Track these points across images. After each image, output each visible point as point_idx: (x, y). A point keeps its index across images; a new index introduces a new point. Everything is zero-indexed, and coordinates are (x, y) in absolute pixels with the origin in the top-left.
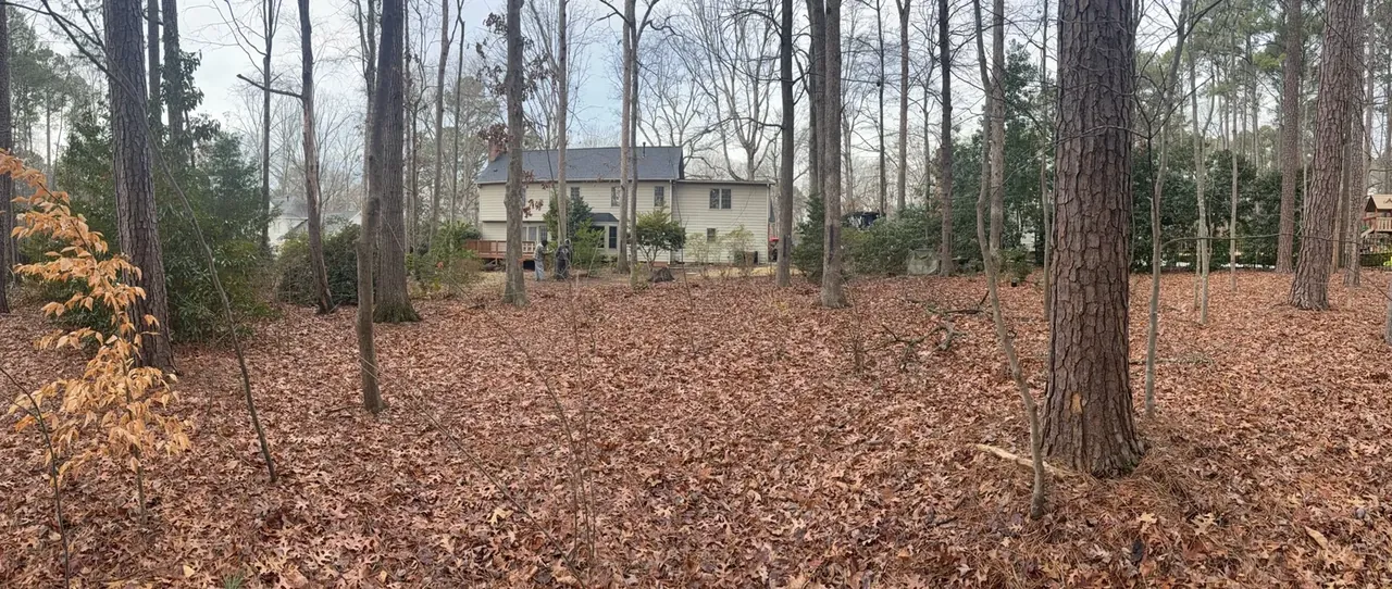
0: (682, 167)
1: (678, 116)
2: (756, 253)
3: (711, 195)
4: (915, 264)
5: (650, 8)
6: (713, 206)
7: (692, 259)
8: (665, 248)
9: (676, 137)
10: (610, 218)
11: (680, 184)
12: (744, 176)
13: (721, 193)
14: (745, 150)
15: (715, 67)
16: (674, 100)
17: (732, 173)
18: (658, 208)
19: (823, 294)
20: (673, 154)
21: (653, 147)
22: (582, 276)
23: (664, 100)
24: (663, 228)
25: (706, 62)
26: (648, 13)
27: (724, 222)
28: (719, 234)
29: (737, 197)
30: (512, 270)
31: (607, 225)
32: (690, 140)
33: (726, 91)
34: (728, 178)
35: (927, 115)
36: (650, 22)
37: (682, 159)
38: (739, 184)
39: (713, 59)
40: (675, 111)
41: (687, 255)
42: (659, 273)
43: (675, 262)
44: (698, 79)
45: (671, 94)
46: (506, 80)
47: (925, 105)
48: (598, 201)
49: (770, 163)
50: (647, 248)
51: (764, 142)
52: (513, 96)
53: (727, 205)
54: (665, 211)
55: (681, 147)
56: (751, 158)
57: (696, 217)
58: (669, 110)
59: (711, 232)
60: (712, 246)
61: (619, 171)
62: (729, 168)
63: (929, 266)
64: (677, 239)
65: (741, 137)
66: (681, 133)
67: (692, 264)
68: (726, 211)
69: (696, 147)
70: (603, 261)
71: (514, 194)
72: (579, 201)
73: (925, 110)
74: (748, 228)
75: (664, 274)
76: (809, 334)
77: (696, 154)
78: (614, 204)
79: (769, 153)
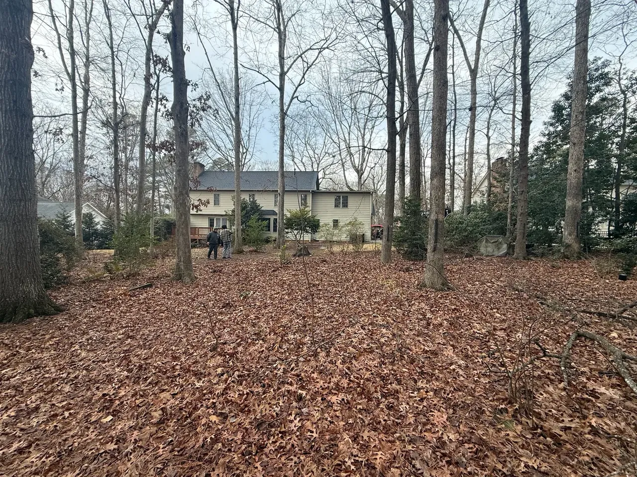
0: (318, 184)
1: (316, 156)
2: (364, 234)
3: (336, 199)
4: (487, 247)
5: (297, 89)
6: (336, 206)
7: (323, 239)
8: (307, 232)
9: (315, 166)
10: (274, 213)
11: (317, 193)
12: (356, 189)
13: (342, 198)
14: (356, 174)
15: (339, 127)
16: (314, 147)
17: (348, 187)
18: (302, 207)
19: (427, 276)
20: (313, 175)
21: (301, 172)
22: (251, 252)
23: (308, 146)
24: (305, 220)
25: (333, 125)
26: (295, 92)
27: (344, 216)
28: (341, 224)
29: (352, 201)
30: (181, 253)
31: (272, 218)
32: (323, 169)
33: (345, 141)
34: (346, 189)
35: (489, 138)
36: (297, 97)
37: (318, 180)
38: (352, 193)
39: (337, 123)
40: (314, 153)
41: (320, 236)
42: (300, 250)
43: (314, 241)
44: (329, 135)
45: (312, 143)
46: (172, 108)
47: (488, 132)
48: (266, 203)
49: (371, 181)
50: (296, 232)
51: (368, 169)
52: (178, 120)
53: (345, 205)
54: (306, 209)
55: (318, 172)
56: (360, 178)
57: (326, 213)
58: (311, 152)
59: (336, 222)
60: (336, 231)
61: (277, 185)
62: (347, 184)
63: (499, 249)
64: (314, 226)
65: (354, 167)
66: (318, 164)
67: (323, 242)
68: (345, 210)
69: (327, 172)
70: (267, 241)
71: (181, 194)
72: (254, 202)
73: (487, 136)
74: (360, 220)
75: (304, 251)
76: (425, 322)
77: (327, 176)
78: (275, 205)
79: (370, 176)
